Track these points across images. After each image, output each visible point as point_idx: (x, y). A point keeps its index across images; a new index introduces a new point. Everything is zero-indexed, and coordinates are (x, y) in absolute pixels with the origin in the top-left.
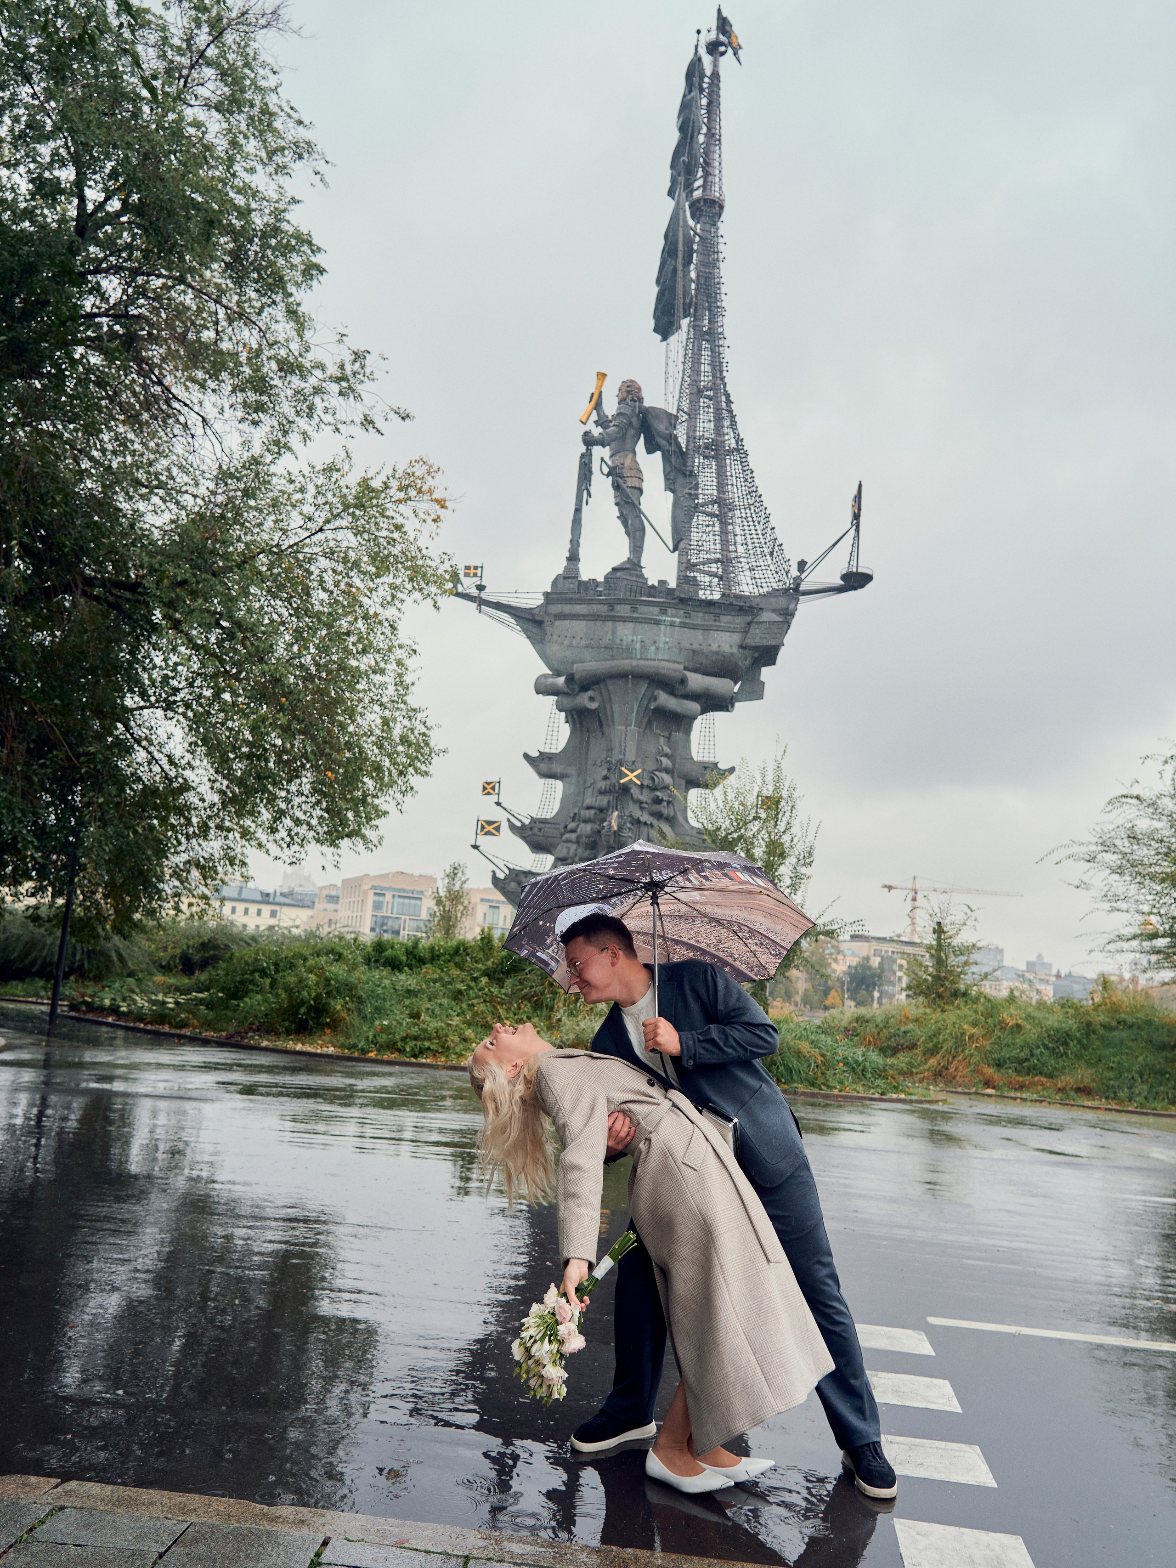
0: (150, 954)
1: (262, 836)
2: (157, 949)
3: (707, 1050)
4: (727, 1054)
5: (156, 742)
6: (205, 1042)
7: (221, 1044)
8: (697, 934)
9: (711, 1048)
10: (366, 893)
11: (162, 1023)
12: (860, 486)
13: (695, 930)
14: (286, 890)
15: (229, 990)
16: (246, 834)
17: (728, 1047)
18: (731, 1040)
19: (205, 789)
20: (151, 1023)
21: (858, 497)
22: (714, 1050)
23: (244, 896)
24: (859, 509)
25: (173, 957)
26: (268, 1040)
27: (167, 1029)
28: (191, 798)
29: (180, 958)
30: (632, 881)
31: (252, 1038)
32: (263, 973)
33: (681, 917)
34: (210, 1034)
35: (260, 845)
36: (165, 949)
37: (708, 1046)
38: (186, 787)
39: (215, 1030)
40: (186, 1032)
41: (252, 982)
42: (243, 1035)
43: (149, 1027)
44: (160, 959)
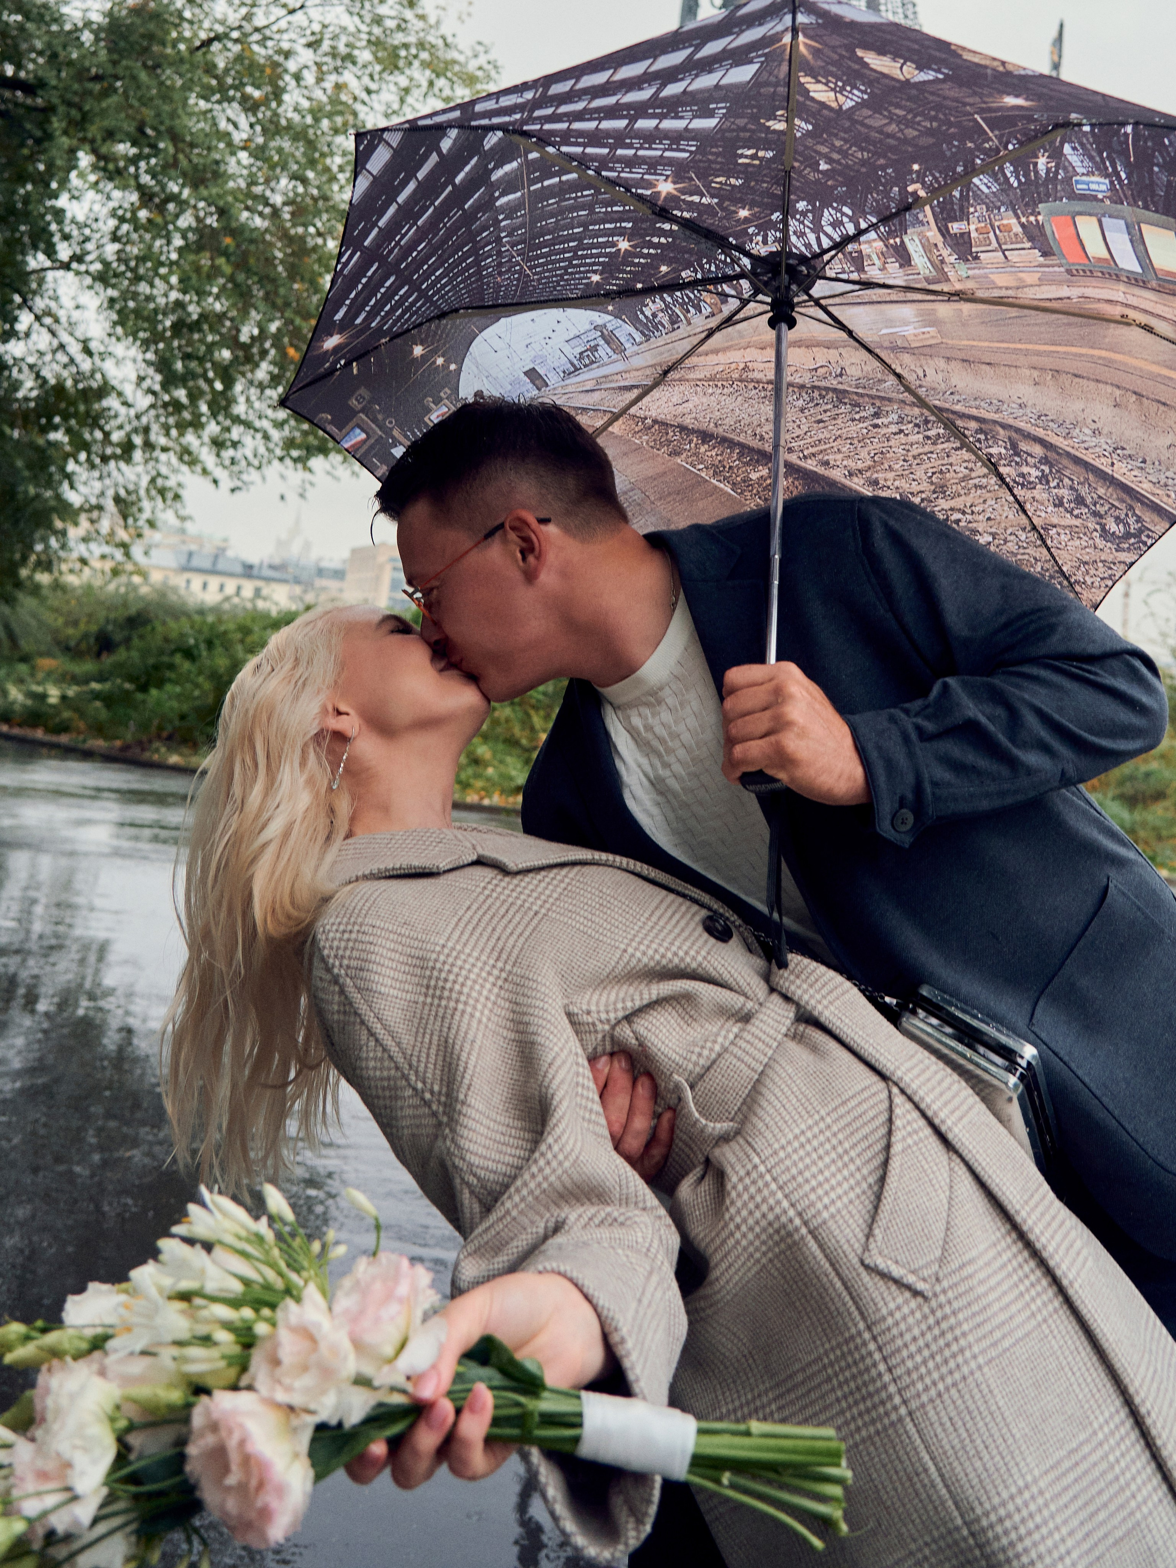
0: (55, 632)
1: (207, 456)
2: (66, 624)
3: (958, 767)
4: (1030, 771)
5: (63, 320)
6: (87, 755)
7: (109, 758)
8: (879, 459)
9: (971, 757)
10: (381, 567)
11: (34, 726)
12: (1062, 26)
13: (877, 445)
14: (277, 561)
15: (138, 679)
16: (188, 457)
17: (1024, 746)
18: (1031, 720)
19: (129, 389)
20: (20, 725)
21: (1059, 40)
22: (983, 763)
23: (220, 566)
24: (1060, 57)
25: (85, 636)
26: (181, 754)
27: (39, 734)
28: (112, 402)
29: (97, 639)
30: (719, 240)
31: (157, 750)
32: (189, 654)
33: (841, 395)
34: (99, 743)
35: (205, 472)
36: (75, 623)
37: (955, 749)
38: (105, 390)
39: (106, 738)
40: (64, 739)
41: (171, 667)
42: (142, 745)
43: (16, 731)
44: (68, 638)
